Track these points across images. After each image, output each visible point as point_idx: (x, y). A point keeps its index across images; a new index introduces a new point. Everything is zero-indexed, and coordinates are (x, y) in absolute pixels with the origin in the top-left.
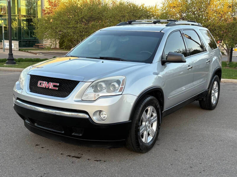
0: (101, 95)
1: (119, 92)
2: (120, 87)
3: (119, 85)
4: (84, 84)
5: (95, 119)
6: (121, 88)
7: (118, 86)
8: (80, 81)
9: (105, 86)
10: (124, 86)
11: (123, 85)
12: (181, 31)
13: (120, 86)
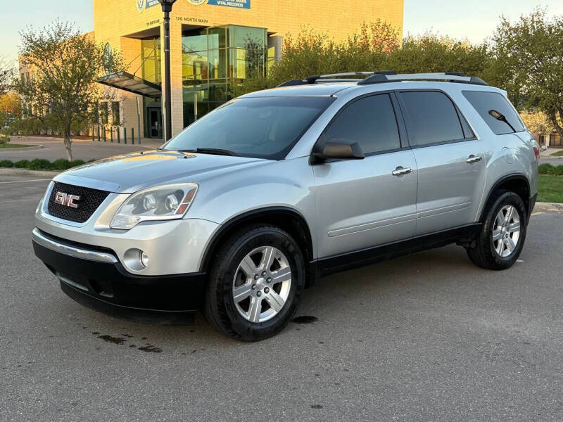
0: (143, 218)
1: (177, 213)
2: (181, 203)
3: (179, 199)
4: (116, 196)
5: (129, 264)
6: (184, 207)
7: (177, 203)
8: (109, 192)
9: (154, 202)
10: (190, 203)
11: (188, 199)
12: (391, 94)
13: (182, 201)
